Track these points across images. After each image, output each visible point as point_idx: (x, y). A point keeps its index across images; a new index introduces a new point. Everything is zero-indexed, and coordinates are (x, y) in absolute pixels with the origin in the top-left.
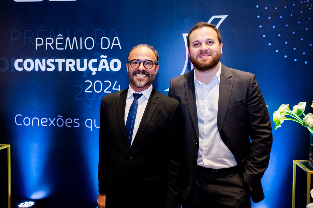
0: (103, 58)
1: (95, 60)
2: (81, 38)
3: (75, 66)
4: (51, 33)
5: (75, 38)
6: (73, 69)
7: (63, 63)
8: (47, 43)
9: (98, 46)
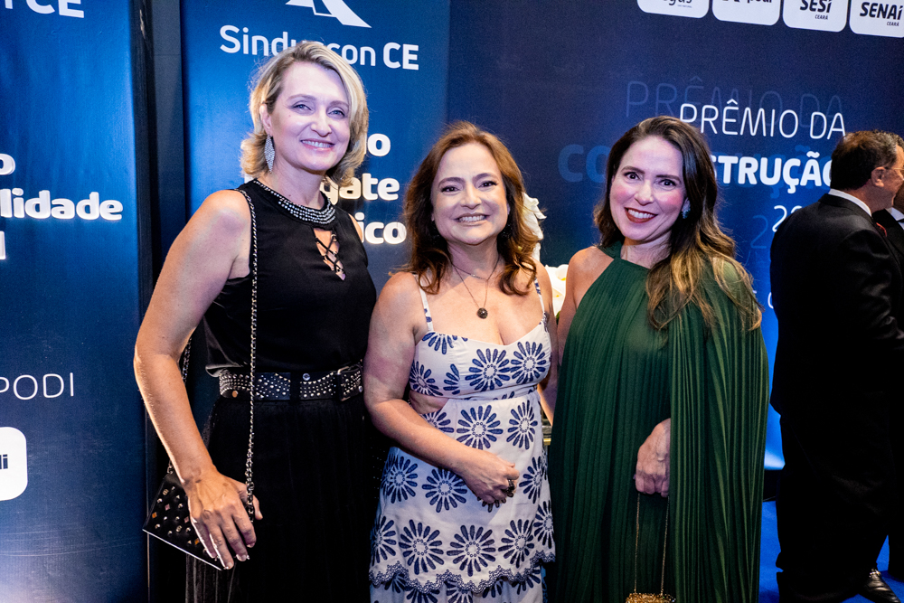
0: (811, 158)
1: (796, 162)
2: (774, 111)
3: (757, 174)
4: (714, 96)
5: (762, 110)
6: (753, 181)
7: (733, 165)
8: (706, 117)
9: (804, 131)
